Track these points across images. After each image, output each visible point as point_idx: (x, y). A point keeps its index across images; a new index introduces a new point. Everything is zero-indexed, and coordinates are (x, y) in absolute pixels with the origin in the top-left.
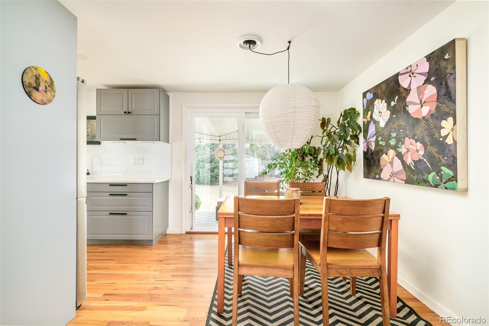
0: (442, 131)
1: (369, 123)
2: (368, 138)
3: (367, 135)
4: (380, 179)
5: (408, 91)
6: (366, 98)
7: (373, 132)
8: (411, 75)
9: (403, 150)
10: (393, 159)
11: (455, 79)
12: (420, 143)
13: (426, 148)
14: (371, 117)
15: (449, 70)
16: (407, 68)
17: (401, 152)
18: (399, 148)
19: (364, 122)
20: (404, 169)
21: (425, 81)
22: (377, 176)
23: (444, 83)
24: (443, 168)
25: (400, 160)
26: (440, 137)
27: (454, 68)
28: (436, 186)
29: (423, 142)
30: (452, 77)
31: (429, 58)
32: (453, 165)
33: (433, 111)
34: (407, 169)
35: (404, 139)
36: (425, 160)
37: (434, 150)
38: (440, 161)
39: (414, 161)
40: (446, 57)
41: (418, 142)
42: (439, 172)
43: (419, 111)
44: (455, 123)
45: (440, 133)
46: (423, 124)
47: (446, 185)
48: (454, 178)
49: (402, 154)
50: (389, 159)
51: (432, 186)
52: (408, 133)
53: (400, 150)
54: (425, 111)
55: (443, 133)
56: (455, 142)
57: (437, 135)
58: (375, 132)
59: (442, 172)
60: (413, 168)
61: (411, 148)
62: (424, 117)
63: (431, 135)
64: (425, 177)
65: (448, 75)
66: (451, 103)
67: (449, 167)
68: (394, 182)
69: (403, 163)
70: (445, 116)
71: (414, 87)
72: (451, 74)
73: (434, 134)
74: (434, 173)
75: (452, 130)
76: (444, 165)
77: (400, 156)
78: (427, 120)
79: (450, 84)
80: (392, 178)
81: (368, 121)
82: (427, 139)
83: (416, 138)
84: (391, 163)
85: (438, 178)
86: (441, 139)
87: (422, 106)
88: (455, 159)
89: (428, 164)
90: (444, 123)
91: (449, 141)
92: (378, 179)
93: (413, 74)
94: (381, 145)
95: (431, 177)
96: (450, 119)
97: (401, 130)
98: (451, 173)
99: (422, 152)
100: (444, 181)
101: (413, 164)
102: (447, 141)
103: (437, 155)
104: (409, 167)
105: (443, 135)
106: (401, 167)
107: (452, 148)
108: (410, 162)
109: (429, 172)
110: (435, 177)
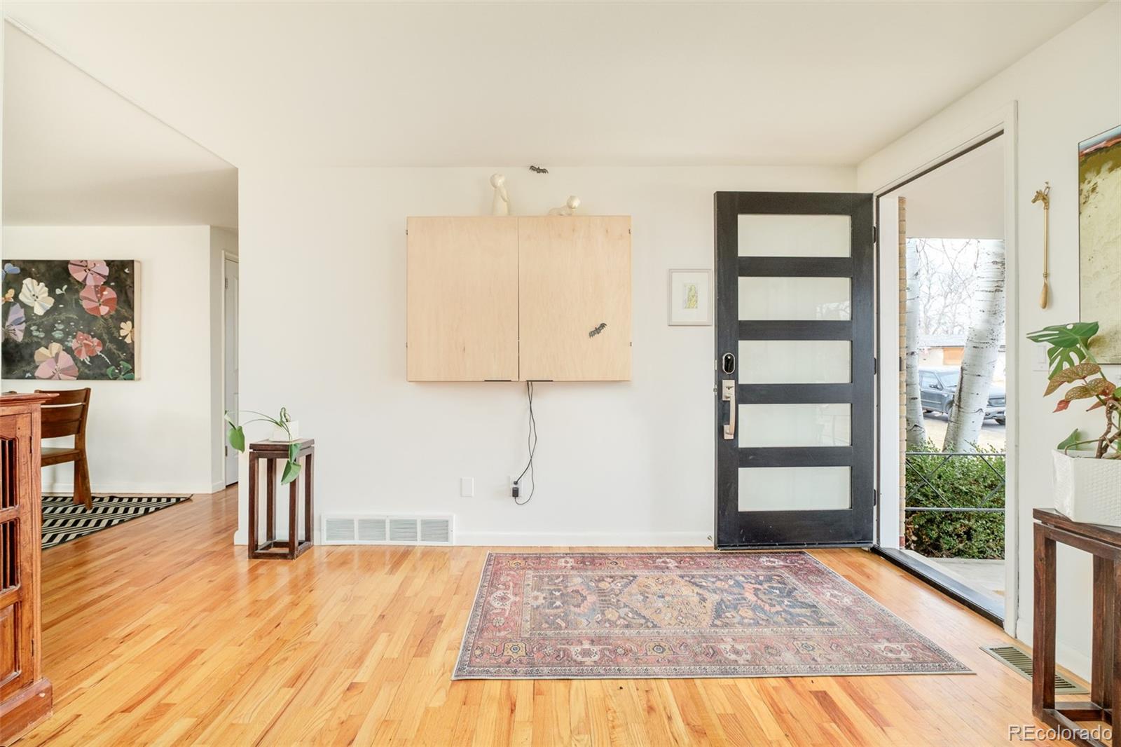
0: (121, 331)
1: (9, 304)
2: (11, 324)
3: (10, 320)
4: (33, 378)
5: (83, 284)
6: (8, 269)
7: (20, 318)
8: (87, 271)
9: (73, 344)
10: (58, 353)
11: (133, 292)
12: (98, 338)
13: (104, 345)
14: (17, 296)
15: (128, 282)
16: (82, 261)
17: (71, 347)
18: (68, 341)
20: (76, 364)
21: (104, 283)
22: (29, 375)
23: (123, 291)
24: (121, 362)
25: (69, 356)
26: (120, 336)
27: (133, 283)
28: (115, 379)
29: (100, 338)
30: (131, 289)
31: (109, 263)
32: (131, 359)
33: (113, 312)
34: (80, 365)
35: (76, 333)
36: (103, 356)
37: (112, 347)
38: (120, 357)
39: (90, 357)
40: (126, 271)
41: (95, 339)
42: (117, 366)
43: (97, 309)
44: (133, 327)
45: (119, 333)
46: (101, 322)
47: (124, 377)
48: (133, 370)
49: (73, 348)
50: (51, 354)
51: (110, 379)
52: (82, 327)
53: (70, 344)
54: (104, 310)
55: (123, 333)
56: (133, 342)
57: (116, 334)
58: (23, 319)
59: (121, 366)
60: (88, 363)
61: (85, 343)
62: (102, 316)
63: (110, 334)
64: (103, 371)
65: (127, 287)
66: (129, 310)
67: (127, 361)
68: (59, 379)
69: (75, 358)
70: (125, 320)
71: (90, 282)
72: (130, 287)
73: (113, 333)
74: (113, 367)
75: (131, 332)
76: (122, 360)
77: (69, 350)
78: (106, 320)
79: (130, 294)
80: (57, 375)
81: (7, 302)
82: (105, 337)
83: (92, 333)
84: (55, 358)
85: (117, 371)
86: (120, 338)
87: (100, 305)
88: (133, 355)
89: (107, 359)
90: (123, 325)
91: (128, 340)
92: (29, 378)
93: (89, 270)
94: (36, 336)
95: (109, 371)
96: (129, 323)
97: (72, 324)
98: (131, 368)
99: (99, 348)
100: (123, 373)
101: (89, 359)
102: (126, 340)
103: (116, 351)
104: (83, 362)
105: (122, 335)
106: (71, 362)
107: (131, 346)
108: (85, 357)
109: (108, 367)
110: (113, 370)
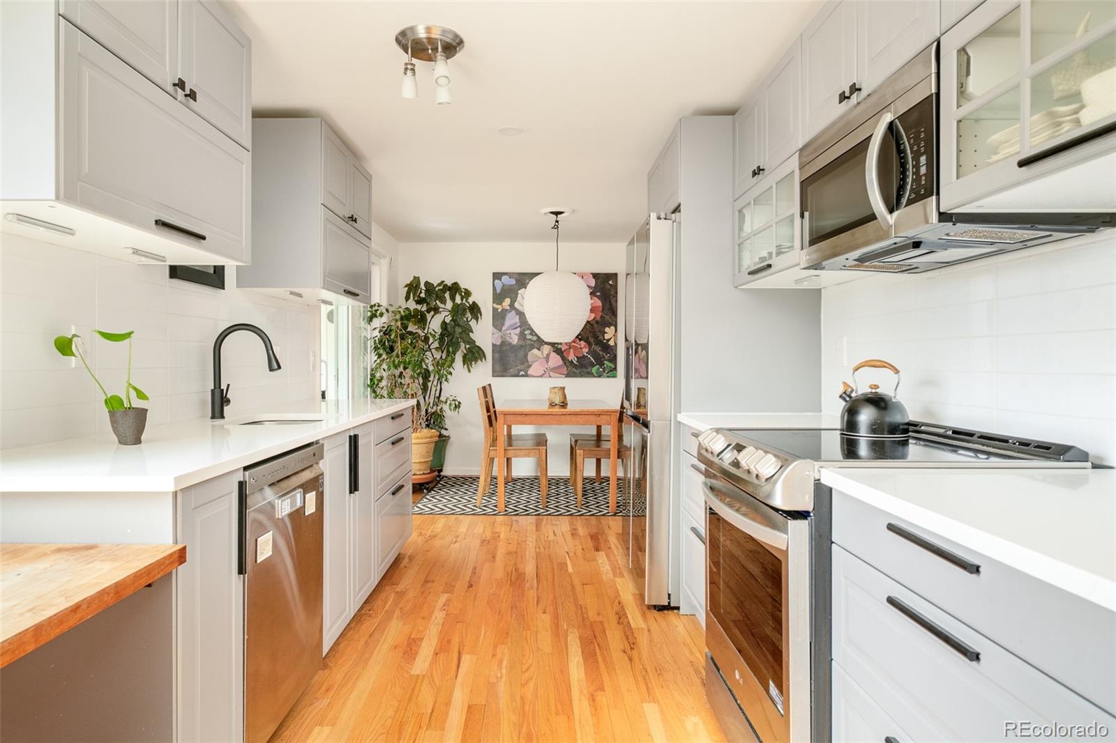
0: (606, 335)
1: (504, 312)
2: (504, 328)
3: (503, 325)
4: (526, 375)
6: (501, 280)
7: (516, 324)
9: (562, 346)
10: (548, 355)
11: (617, 301)
12: (585, 342)
13: (590, 347)
14: (512, 305)
15: (612, 293)
17: (561, 349)
18: (558, 344)
19: (495, 310)
20: (565, 363)
21: (591, 292)
22: (522, 373)
23: (608, 301)
24: (605, 362)
25: (559, 356)
26: (604, 339)
27: (616, 293)
28: (600, 376)
29: (587, 341)
30: (614, 299)
31: (595, 276)
32: (613, 360)
33: (598, 318)
34: (568, 364)
36: (589, 356)
37: (598, 349)
38: (604, 357)
39: (577, 357)
40: (610, 282)
41: (582, 342)
42: (601, 364)
44: (616, 331)
45: (604, 336)
46: (588, 327)
47: (608, 374)
48: (615, 369)
49: (563, 350)
50: (543, 355)
51: (595, 377)
53: (559, 346)
54: (591, 317)
55: (607, 337)
56: (616, 344)
57: (601, 338)
58: (519, 324)
59: (605, 366)
60: (576, 363)
61: (573, 346)
62: (589, 322)
63: (596, 337)
64: (588, 370)
65: (611, 297)
66: (613, 317)
67: (610, 361)
68: (550, 377)
69: (563, 358)
70: (609, 325)
72: (614, 296)
73: (598, 337)
74: (598, 366)
75: (614, 335)
76: (606, 360)
77: (558, 352)
78: (592, 325)
79: (613, 303)
80: (547, 373)
81: (503, 309)
82: (592, 340)
83: (580, 337)
84: (547, 358)
85: (601, 370)
86: (605, 341)
88: (616, 356)
89: (592, 359)
90: (607, 329)
91: (611, 343)
92: (522, 376)
94: (530, 339)
95: (594, 370)
96: (613, 328)
98: (613, 367)
99: (585, 350)
100: (606, 372)
101: (576, 359)
102: (609, 343)
103: (601, 353)
104: (572, 362)
105: (606, 338)
106: (561, 362)
107: (614, 348)
108: (572, 357)
109: (593, 365)
110: (598, 369)
